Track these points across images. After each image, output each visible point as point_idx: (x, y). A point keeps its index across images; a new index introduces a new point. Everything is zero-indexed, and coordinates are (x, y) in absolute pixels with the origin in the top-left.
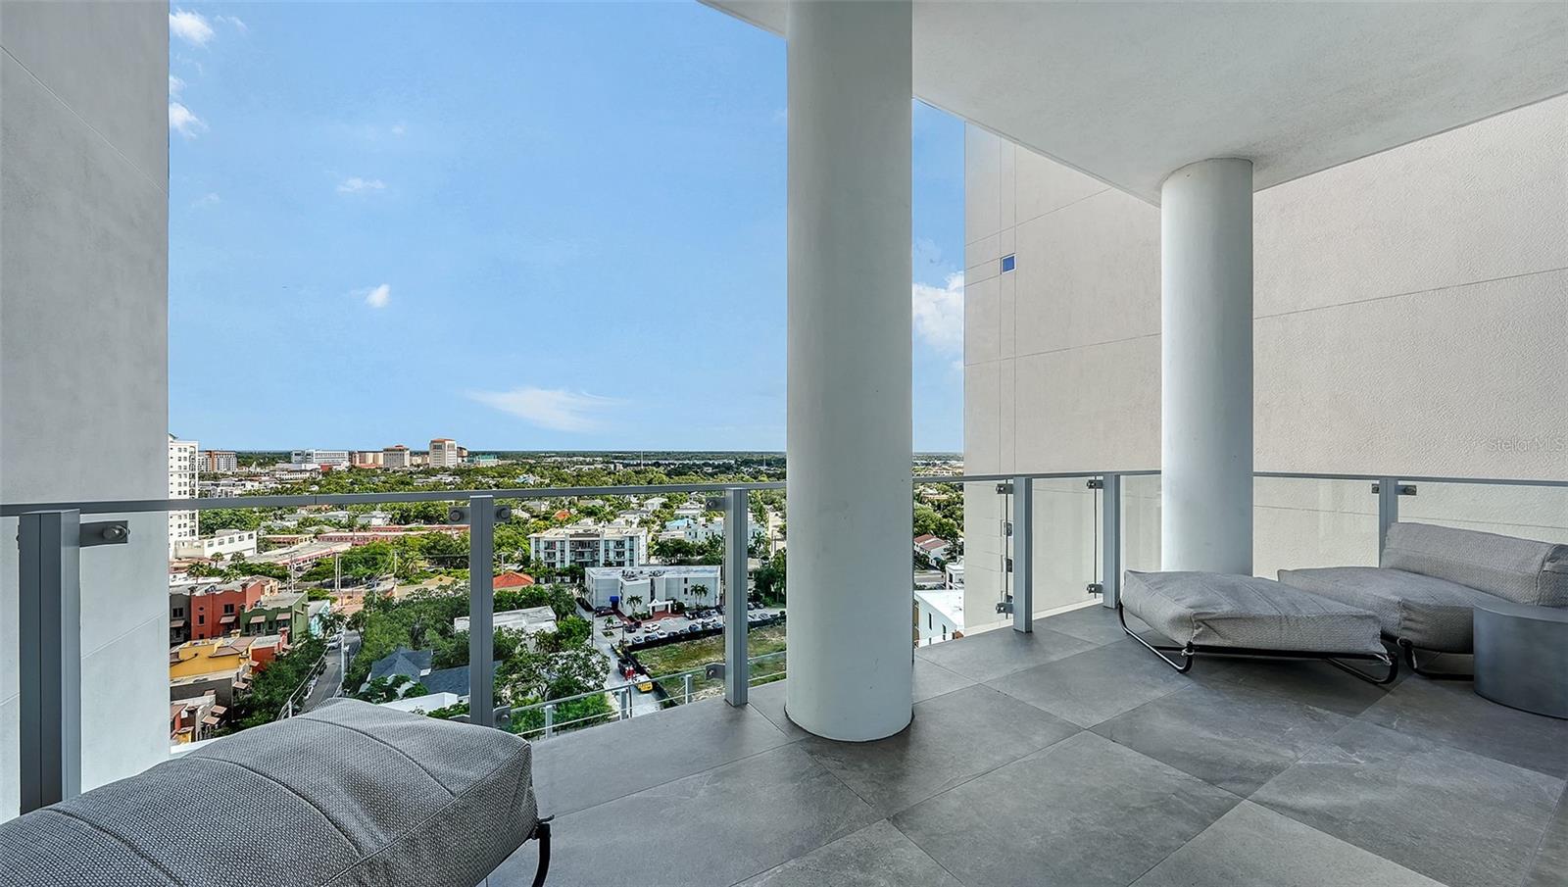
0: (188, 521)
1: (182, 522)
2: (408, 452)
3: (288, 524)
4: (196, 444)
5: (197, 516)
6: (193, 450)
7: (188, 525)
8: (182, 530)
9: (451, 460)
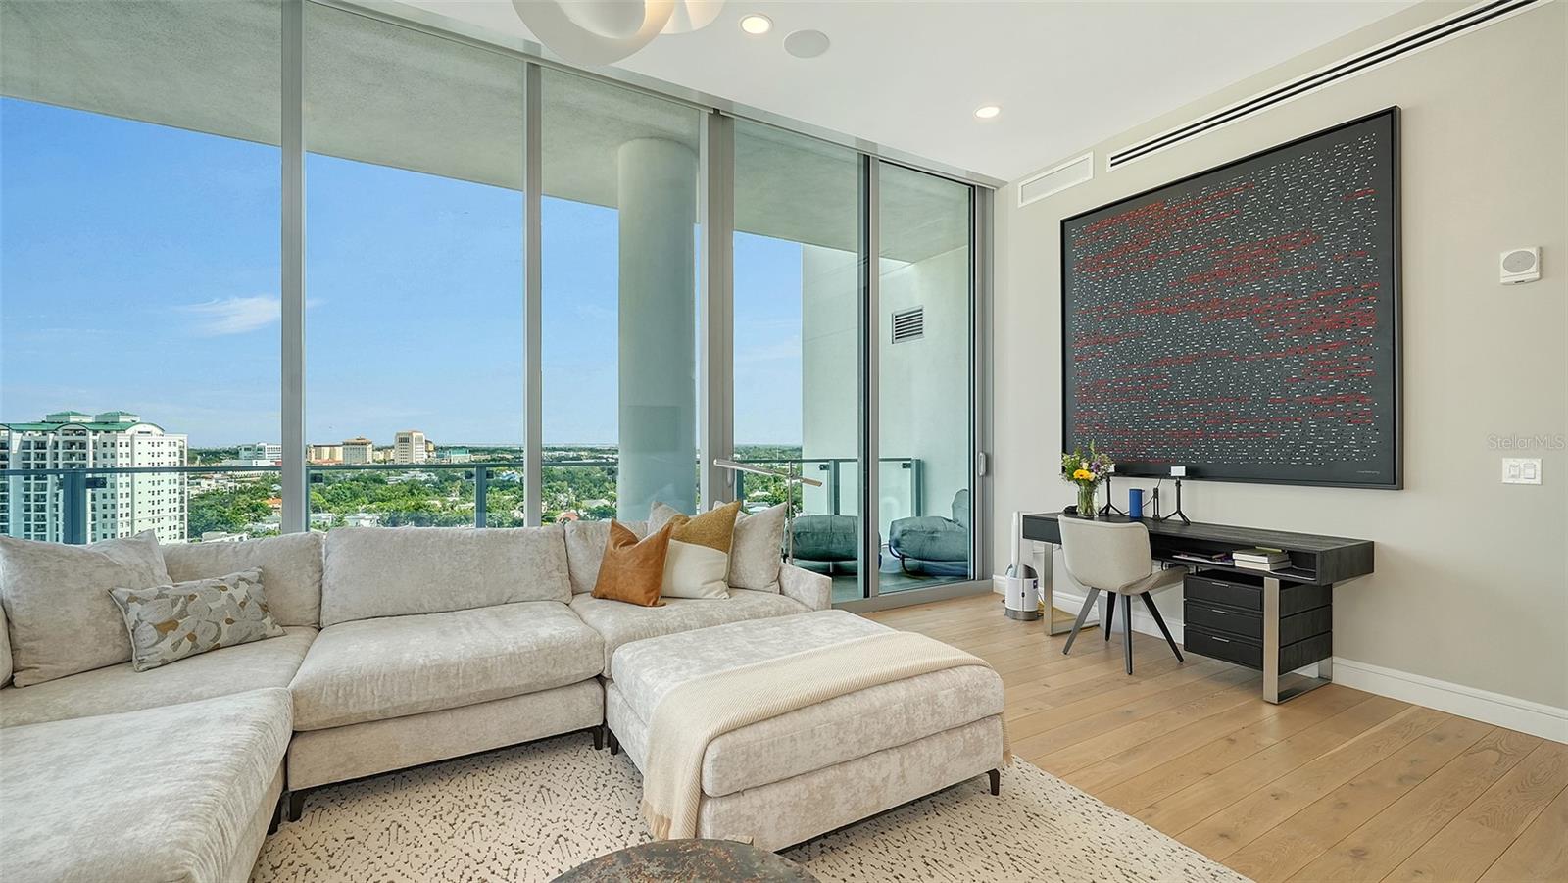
0: (177, 523)
1: (172, 524)
2: (371, 446)
3: (269, 526)
4: (185, 437)
5: (186, 517)
6: (182, 444)
7: (178, 528)
8: (173, 532)
9: (419, 455)
